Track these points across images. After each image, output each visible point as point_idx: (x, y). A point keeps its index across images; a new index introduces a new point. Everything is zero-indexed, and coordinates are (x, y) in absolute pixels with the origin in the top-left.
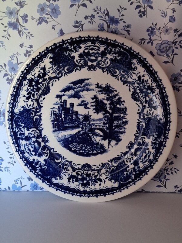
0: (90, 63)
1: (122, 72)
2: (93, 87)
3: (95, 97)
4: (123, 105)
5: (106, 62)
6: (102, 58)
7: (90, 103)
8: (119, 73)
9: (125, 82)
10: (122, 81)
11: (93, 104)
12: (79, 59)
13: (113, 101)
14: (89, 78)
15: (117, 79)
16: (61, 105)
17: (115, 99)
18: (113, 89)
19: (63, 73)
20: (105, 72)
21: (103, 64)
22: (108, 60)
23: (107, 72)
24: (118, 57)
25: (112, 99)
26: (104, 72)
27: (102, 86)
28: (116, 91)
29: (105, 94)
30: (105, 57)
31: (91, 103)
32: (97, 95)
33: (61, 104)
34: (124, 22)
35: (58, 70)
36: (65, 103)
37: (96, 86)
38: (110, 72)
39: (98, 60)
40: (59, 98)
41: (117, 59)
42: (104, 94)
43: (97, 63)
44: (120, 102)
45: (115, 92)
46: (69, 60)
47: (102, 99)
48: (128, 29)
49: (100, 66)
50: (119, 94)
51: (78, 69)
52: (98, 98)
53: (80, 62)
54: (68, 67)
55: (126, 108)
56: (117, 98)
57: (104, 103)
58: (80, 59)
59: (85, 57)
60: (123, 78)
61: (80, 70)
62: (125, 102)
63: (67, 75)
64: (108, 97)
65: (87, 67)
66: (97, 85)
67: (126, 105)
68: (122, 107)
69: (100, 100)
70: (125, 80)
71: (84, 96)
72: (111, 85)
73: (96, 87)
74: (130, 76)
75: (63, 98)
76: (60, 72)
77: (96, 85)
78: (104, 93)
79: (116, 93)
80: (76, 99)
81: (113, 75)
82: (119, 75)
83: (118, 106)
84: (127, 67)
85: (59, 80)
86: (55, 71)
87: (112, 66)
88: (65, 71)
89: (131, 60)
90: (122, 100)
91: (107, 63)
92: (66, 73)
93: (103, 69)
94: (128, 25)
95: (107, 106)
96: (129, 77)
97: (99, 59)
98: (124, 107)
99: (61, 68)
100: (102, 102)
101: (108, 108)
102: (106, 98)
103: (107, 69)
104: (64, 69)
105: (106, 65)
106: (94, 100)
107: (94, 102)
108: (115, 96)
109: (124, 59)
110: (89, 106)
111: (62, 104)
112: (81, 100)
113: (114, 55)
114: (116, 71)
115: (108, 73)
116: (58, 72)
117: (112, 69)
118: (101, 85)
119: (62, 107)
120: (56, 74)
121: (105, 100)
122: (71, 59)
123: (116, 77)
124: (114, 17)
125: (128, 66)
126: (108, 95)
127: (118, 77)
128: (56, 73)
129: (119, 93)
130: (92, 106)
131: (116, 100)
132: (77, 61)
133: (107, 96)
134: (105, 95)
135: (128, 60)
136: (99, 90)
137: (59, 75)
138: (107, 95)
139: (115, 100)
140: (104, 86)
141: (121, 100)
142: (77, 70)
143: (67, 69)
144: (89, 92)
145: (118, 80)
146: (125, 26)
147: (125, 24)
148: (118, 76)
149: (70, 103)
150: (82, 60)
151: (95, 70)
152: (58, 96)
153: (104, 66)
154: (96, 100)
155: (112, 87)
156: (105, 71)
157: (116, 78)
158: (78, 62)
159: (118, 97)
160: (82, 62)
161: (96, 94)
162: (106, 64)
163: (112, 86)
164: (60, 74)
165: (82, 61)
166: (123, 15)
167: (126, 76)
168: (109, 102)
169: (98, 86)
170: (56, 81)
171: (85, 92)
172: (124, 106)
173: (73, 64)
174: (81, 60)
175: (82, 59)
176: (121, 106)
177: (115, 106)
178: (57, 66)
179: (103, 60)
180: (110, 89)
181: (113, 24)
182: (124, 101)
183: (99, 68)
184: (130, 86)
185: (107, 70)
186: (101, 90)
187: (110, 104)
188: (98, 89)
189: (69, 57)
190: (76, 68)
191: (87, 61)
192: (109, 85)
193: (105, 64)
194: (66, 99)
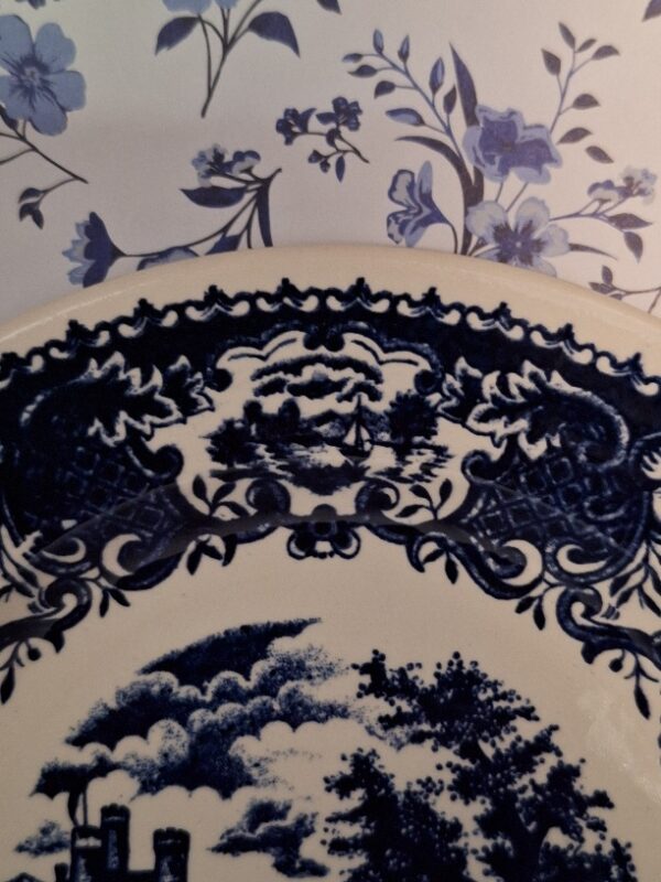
0: (303, 502)
1: (573, 557)
2: (342, 688)
3: (363, 772)
4: (599, 826)
5: (433, 488)
6: (402, 452)
7: (320, 824)
8: (545, 568)
9: (596, 641)
10: (570, 633)
11: (348, 831)
12: (216, 474)
13: (512, 796)
14: (307, 618)
15: (529, 614)
16: (86, 852)
17: (525, 780)
18: (504, 696)
19: (93, 586)
20: (428, 566)
21: (408, 498)
22: (452, 471)
23: (442, 560)
24: (532, 439)
25: (498, 784)
26: (419, 567)
27: (411, 675)
28: (528, 713)
29: (443, 740)
30: (423, 445)
31: (329, 820)
32: (373, 753)
33: (81, 843)
34: (598, 154)
35: (46, 566)
36: (113, 837)
37: (367, 680)
38: (474, 561)
39: (369, 474)
40: (62, 798)
41: (524, 456)
42: (429, 743)
43: (364, 498)
44: (567, 810)
45: (520, 722)
46: (138, 481)
47: (417, 788)
48: (633, 206)
49: (391, 515)
50: (556, 739)
51: (213, 553)
52: (384, 781)
53: (223, 492)
54: (133, 538)
55: (621, 855)
56: (541, 775)
57: (433, 814)
58: (222, 467)
59: (261, 449)
60: (578, 609)
61: (228, 558)
62: (610, 805)
63: (124, 602)
64: (466, 763)
65: (283, 534)
66: (375, 667)
67: (619, 824)
68: (589, 847)
69: (401, 798)
70: (597, 618)
71: (271, 767)
72: (482, 668)
73: (364, 691)
74: (640, 587)
75: (100, 794)
76: (69, 581)
77: (364, 669)
78: (428, 735)
79: (527, 730)
80: (206, 795)
81: (496, 587)
82: (543, 586)
83: (556, 838)
84: (611, 516)
85: (58, 644)
86: (19, 579)
87: (483, 511)
88: (104, 573)
89: (639, 460)
90: (586, 785)
91: (446, 489)
92: (117, 592)
93: (409, 538)
94: (629, 179)
95: (461, 843)
96: (635, 597)
97: (381, 459)
98: (607, 848)
99: (73, 549)
100: (417, 807)
101: (471, 860)
102: (448, 777)
103: (439, 541)
104: (94, 557)
105: (435, 511)
106: (356, 798)
107: (352, 817)
108: (525, 757)
109: (582, 458)
110: (311, 849)
111: (93, 842)
112: (244, 798)
113: (498, 427)
114: (517, 550)
115: (452, 574)
116: (45, 580)
117: (485, 541)
118: (402, 671)
119: (89, 871)
120: (27, 601)
121: (446, 794)
122: (149, 473)
123: (525, 599)
124: (512, 113)
125: (621, 512)
126: (470, 751)
127: (541, 598)
128: (35, 591)
129: (554, 728)
130: (339, 847)
131: (536, 788)
132: (199, 488)
133: (457, 760)
134: (442, 750)
135: (616, 462)
136: (392, 711)
137: (60, 606)
138: (462, 754)
139: (523, 790)
140: (426, 679)
141: (576, 786)
142: (206, 561)
143: (125, 556)
144: (308, 728)
145: (540, 620)
146: (609, 185)
147: (602, 172)
148: (535, 593)
149: (159, 836)
150: (242, 474)
151: (349, 551)
152: (56, 781)
153: (422, 517)
154: (370, 792)
155: (495, 685)
156: (432, 557)
157: (520, 609)
158: (210, 495)
159: (551, 760)
160: (240, 492)
161: (368, 744)
162: (436, 499)
163: (491, 678)
164: (70, 602)
165: (243, 485)
166: (586, 101)
167: (603, 588)
168: (480, 807)
169: (378, 680)
170: (34, 655)
171: (276, 732)
172: (610, 835)
173: (167, 512)
174: (229, 479)
175: (240, 467)
176: (581, 840)
177: (531, 844)
178: (37, 534)
179: (408, 471)
180: (482, 697)
181: (504, 171)
182: (602, 800)
183: (382, 537)
184: (639, 671)
185: (444, 548)
186: (406, 708)
187: (487, 825)
188: (378, 707)
189: (137, 462)
190: (192, 547)
191: (283, 482)
192: (467, 667)
193: (424, 501)
194: (120, 802)
